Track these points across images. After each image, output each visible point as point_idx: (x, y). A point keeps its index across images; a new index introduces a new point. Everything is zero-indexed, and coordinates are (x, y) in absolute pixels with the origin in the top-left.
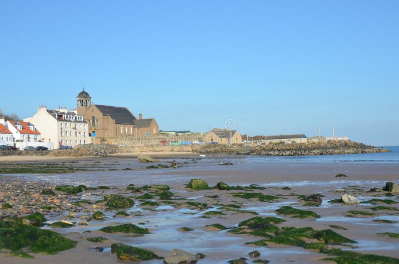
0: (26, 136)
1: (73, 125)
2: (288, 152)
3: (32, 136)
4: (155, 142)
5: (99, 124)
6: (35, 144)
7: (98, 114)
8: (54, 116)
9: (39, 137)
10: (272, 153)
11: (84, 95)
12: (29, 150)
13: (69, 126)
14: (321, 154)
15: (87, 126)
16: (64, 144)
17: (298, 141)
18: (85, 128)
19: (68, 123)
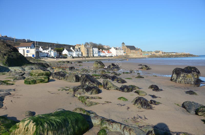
0: (109, 53)
1: (120, 51)
2: (168, 57)
3: (110, 54)
4: (139, 54)
5: (126, 50)
6: (110, 55)
7: (126, 48)
8: (115, 49)
9: (111, 54)
10: (165, 57)
11: (123, 43)
12: (109, 56)
13: (118, 51)
14: (175, 57)
15: (123, 50)
16: (117, 55)
17: (173, 54)
18: (123, 51)
19: (118, 50)
